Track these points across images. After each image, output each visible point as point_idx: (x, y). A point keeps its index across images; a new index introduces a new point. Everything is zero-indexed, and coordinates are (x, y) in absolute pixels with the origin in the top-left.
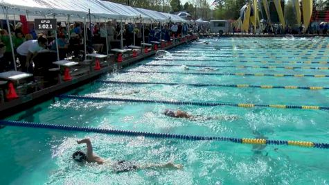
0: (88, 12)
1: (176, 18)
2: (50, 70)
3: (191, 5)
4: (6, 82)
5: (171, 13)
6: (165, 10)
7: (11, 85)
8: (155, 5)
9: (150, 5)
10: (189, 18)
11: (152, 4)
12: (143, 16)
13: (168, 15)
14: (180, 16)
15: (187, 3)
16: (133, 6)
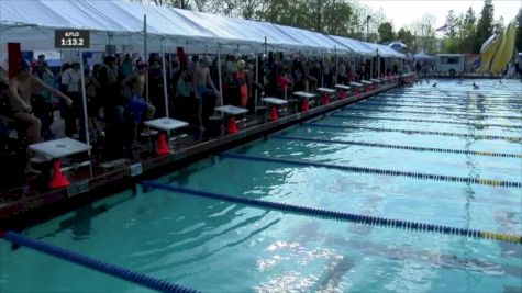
0: (263, 41)
1: (386, 51)
2: (210, 118)
3: (409, 32)
4: (156, 132)
5: (378, 43)
6: (370, 38)
7: (163, 137)
8: (356, 31)
9: (349, 31)
10: (404, 50)
11: (352, 30)
12: (338, 47)
13: (374, 46)
14: (392, 47)
15: (402, 30)
16: (324, 33)
